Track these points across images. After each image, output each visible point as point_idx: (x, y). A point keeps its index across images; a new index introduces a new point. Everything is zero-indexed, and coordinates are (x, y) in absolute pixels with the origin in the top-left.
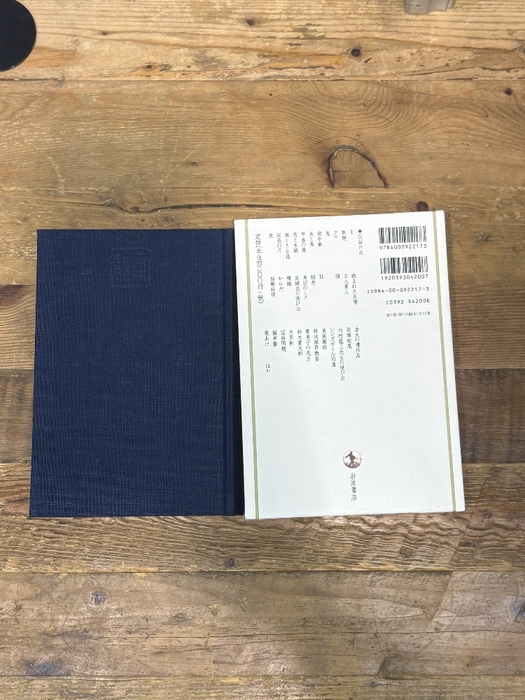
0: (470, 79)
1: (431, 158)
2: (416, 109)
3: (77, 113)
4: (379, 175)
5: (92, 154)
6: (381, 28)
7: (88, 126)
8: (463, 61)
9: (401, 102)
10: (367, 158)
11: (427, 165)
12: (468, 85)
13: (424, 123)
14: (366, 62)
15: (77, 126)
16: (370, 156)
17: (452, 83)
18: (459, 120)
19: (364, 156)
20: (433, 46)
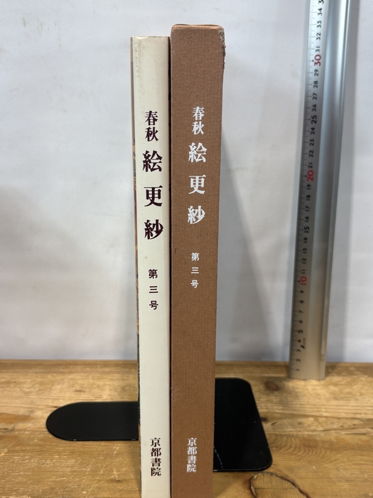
0: (364, 434)
1: (347, 481)
2: (323, 450)
3: (18, 448)
4: (301, 491)
5: (21, 473)
6: (281, 408)
7: (24, 456)
8: (354, 425)
9: (309, 446)
10: (286, 480)
11: (346, 486)
12: (364, 437)
13: (333, 459)
14: (273, 424)
15: (14, 456)
16: (289, 479)
17: (350, 436)
18: (364, 457)
19: (282, 478)
20: (326, 417)
